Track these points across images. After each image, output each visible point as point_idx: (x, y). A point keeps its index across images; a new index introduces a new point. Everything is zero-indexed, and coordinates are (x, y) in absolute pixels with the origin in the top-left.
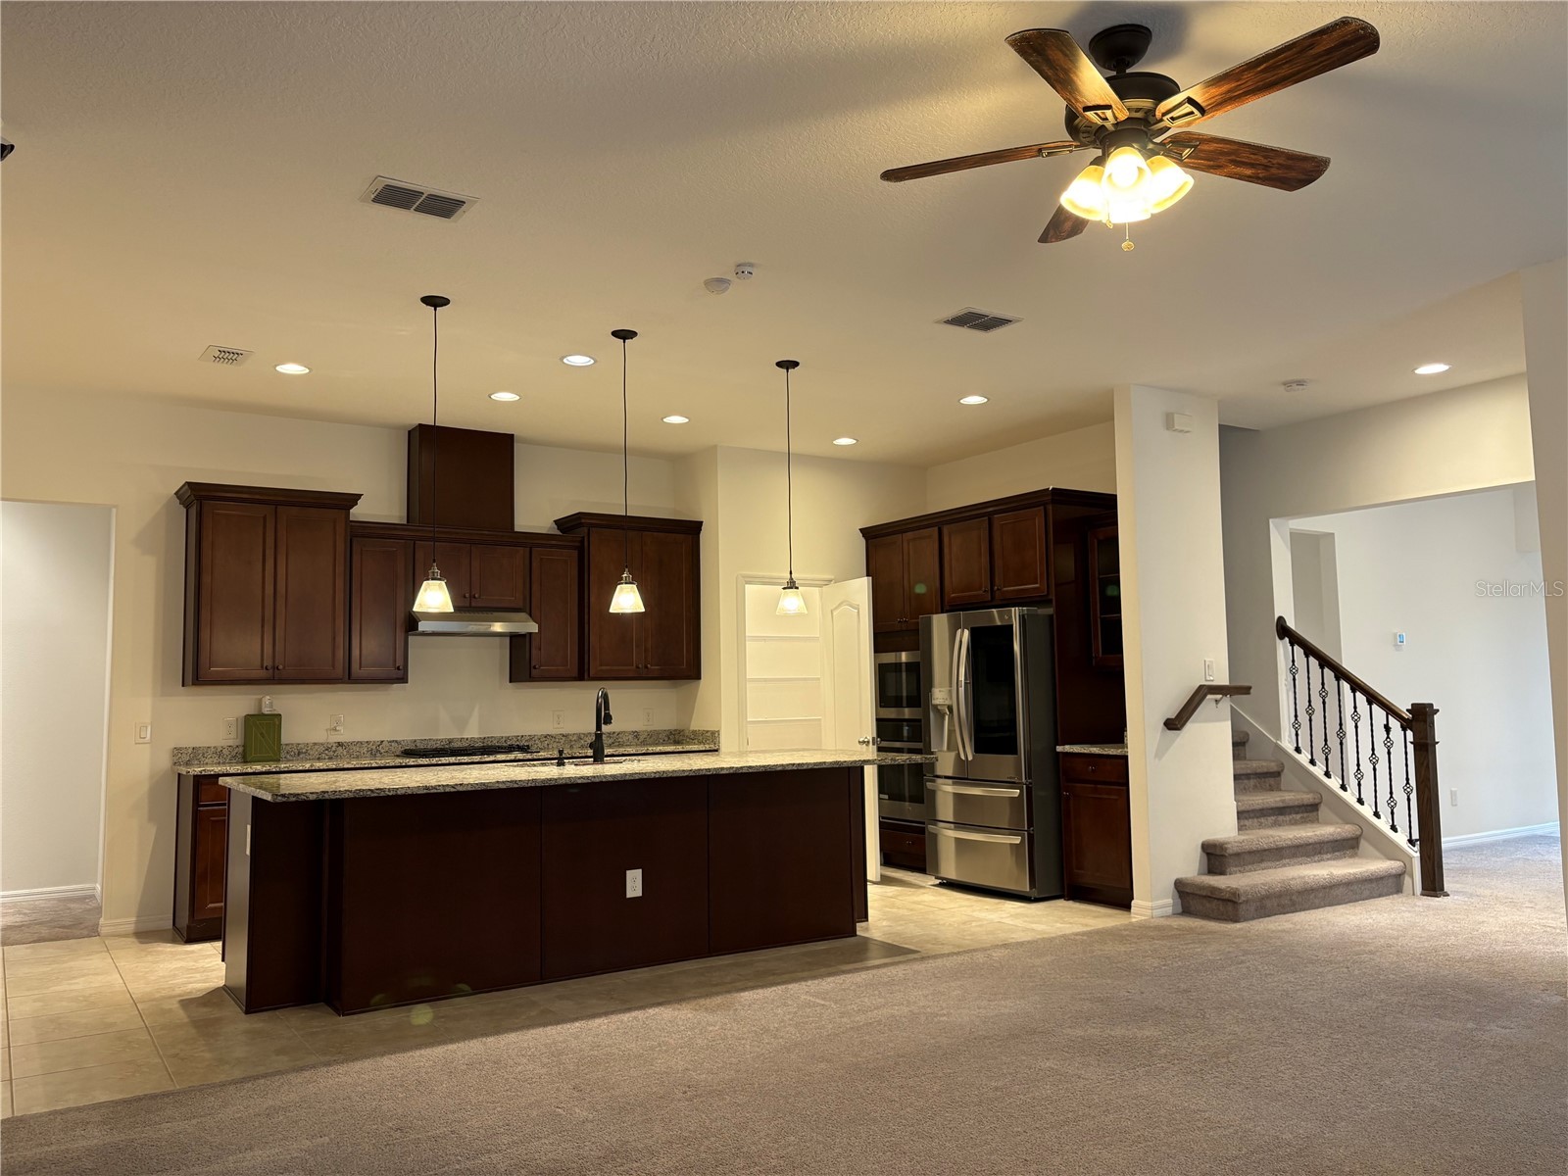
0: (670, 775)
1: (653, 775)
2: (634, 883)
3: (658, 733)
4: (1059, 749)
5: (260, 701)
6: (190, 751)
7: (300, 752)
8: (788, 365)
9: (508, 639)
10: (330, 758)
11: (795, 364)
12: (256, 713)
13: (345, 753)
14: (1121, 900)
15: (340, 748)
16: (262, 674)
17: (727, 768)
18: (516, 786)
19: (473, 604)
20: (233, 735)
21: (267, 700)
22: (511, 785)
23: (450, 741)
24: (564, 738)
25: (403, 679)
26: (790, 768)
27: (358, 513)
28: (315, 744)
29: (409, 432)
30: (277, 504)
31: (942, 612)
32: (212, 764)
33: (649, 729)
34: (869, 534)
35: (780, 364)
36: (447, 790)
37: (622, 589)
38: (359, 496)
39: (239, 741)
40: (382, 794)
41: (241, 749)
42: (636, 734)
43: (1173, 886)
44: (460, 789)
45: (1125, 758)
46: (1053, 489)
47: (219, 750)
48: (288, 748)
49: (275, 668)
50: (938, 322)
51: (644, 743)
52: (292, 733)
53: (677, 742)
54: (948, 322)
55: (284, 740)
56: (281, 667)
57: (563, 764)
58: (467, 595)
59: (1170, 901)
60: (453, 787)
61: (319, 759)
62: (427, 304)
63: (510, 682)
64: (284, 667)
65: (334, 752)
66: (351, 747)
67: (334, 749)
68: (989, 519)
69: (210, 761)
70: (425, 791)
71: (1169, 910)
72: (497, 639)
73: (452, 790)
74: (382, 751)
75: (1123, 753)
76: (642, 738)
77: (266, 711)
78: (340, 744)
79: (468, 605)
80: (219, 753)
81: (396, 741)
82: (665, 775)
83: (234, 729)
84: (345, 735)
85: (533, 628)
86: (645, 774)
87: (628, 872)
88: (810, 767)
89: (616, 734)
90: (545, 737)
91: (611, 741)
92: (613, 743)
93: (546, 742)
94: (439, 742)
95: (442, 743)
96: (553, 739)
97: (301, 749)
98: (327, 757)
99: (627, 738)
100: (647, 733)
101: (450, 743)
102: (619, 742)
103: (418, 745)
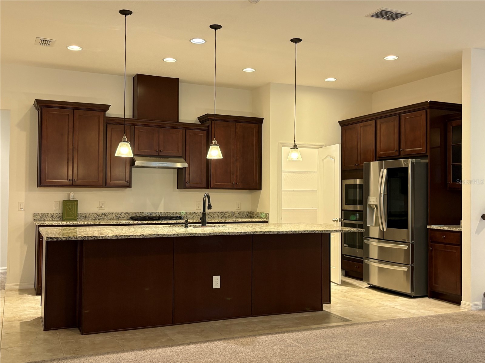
0: (231, 234)
1: (223, 234)
2: (217, 282)
3: (243, 213)
4: (428, 227)
5: (69, 194)
6: (40, 215)
7: (86, 217)
8: (296, 41)
9: (177, 170)
10: (99, 220)
11: (300, 40)
12: (68, 199)
13: (105, 218)
14: (456, 300)
15: (103, 215)
16: (68, 183)
17: (259, 232)
18: (158, 237)
19: (160, 154)
20: (58, 209)
21: (72, 194)
22: (156, 236)
24: (201, 214)
25: (129, 186)
26: (290, 233)
27: (110, 113)
28: (93, 213)
29: (134, 78)
30: (74, 109)
31: (375, 161)
32: (50, 221)
33: (239, 211)
34: (343, 124)
35: (292, 40)
36: (126, 237)
37: (212, 147)
38: (109, 106)
39: (61, 211)
40: (96, 239)
41: (61, 215)
42: (233, 213)
43: (483, 295)
44: (133, 237)
45: (460, 233)
46: (430, 101)
47: (52, 214)
48: (81, 215)
49: (73, 180)
50: (367, 16)
51: (236, 217)
52: (82, 209)
53: (251, 217)
54: (372, 16)
55: (79, 211)
56: (75, 180)
57: (187, 227)
58: (157, 150)
59: (481, 302)
60: (129, 236)
61: (94, 220)
62: (122, 14)
63: (178, 189)
64: (77, 180)
65: (101, 217)
66: (108, 215)
67: (100, 216)
68: (399, 116)
69: (48, 219)
70: (116, 238)
71: (480, 307)
72: (172, 169)
73: (129, 238)
74: (122, 217)
75: (460, 230)
76: (235, 215)
77: (71, 199)
78: (103, 214)
79: (158, 154)
80: (52, 216)
81: (128, 213)
82: (229, 234)
83: (58, 206)
84: (106, 210)
85: (186, 165)
86: (219, 233)
87: (214, 277)
88: (300, 232)
89: (224, 213)
90: (193, 213)
91: (221, 216)
92: (223, 217)
93: (193, 215)
94: (146, 214)
95: (148, 215)
96: (196, 214)
97: (87, 215)
98: (97, 219)
99: (229, 215)
100: (238, 213)
101: (151, 214)
102: (225, 216)
103: (137, 215)
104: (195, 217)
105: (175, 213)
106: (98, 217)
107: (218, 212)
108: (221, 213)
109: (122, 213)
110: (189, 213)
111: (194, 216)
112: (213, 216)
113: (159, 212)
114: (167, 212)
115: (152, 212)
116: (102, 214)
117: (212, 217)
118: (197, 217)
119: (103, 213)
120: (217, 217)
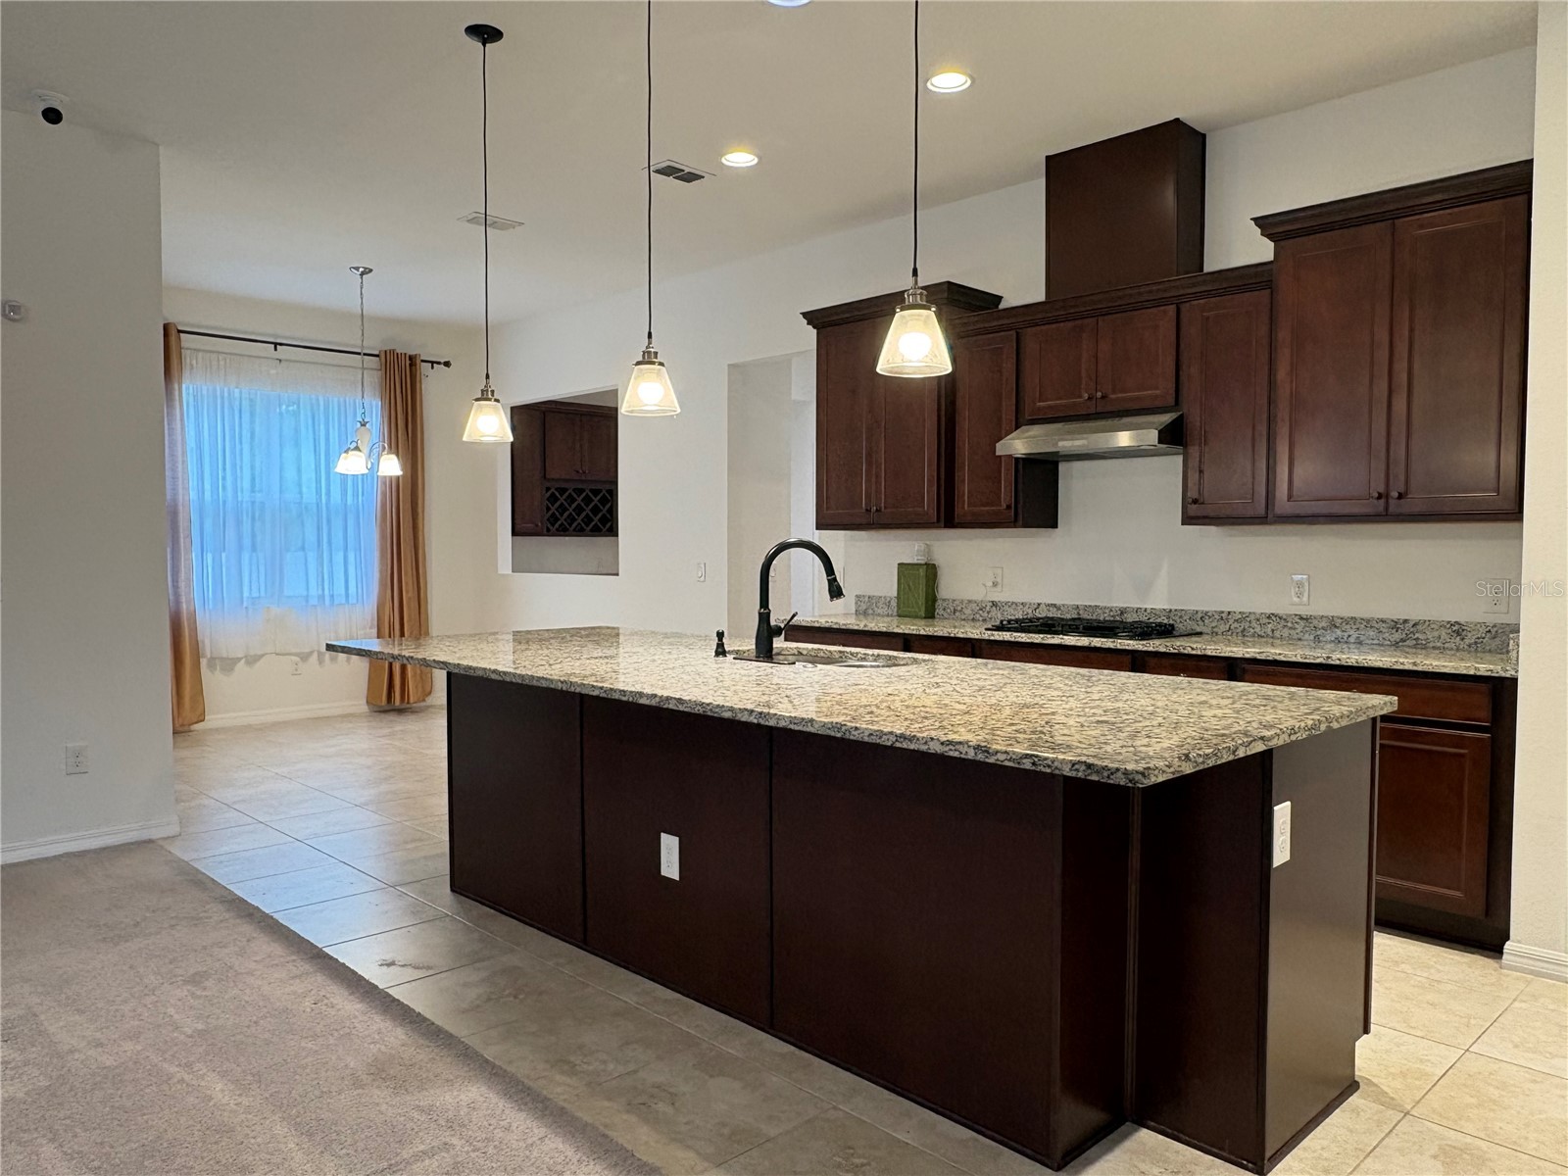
6: (866, 599)
7: (955, 610)
19: (1100, 409)
23: (1123, 611)
24: (1302, 623)
25: (1013, 522)
28: (970, 601)
33: (1491, 620)
42: (1458, 630)
47: (888, 599)
48: (944, 603)
49: (875, 511)
56: (880, 509)
61: (973, 619)
64: (883, 509)
65: (988, 613)
66: (1006, 608)
67: (988, 608)
76: (1470, 639)
80: (885, 603)
81: (1055, 605)
83: (894, 578)
84: (1003, 591)
89: (1412, 623)
90: (1269, 617)
91: (1397, 636)
92: (1403, 640)
93: (1270, 626)
94: (1107, 611)
95: (1112, 614)
96: (1283, 623)
97: (957, 606)
98: (981, 619)
99: (1436, 634)
100: (1483, 630)
101: (1122, 613)
102: (1418, 639)
103: (1081, 612)
104: (1277, 634)
105: (1200, 615)
106: (981, 612)
107: (1383, 621)
108: (1396, 625)
109: (1039, 604)
110: (1252, 617)
111: (1273, 631)
112: (1355, 635)
113: (1149, 606)
114: (1173, 608)
115: (1125, 606)
116: (991, 604)
117: (1352, 640)
118: (1286, 632)
119: (992, 602)
120: (1377, 642)
